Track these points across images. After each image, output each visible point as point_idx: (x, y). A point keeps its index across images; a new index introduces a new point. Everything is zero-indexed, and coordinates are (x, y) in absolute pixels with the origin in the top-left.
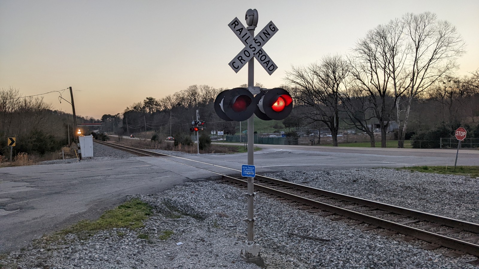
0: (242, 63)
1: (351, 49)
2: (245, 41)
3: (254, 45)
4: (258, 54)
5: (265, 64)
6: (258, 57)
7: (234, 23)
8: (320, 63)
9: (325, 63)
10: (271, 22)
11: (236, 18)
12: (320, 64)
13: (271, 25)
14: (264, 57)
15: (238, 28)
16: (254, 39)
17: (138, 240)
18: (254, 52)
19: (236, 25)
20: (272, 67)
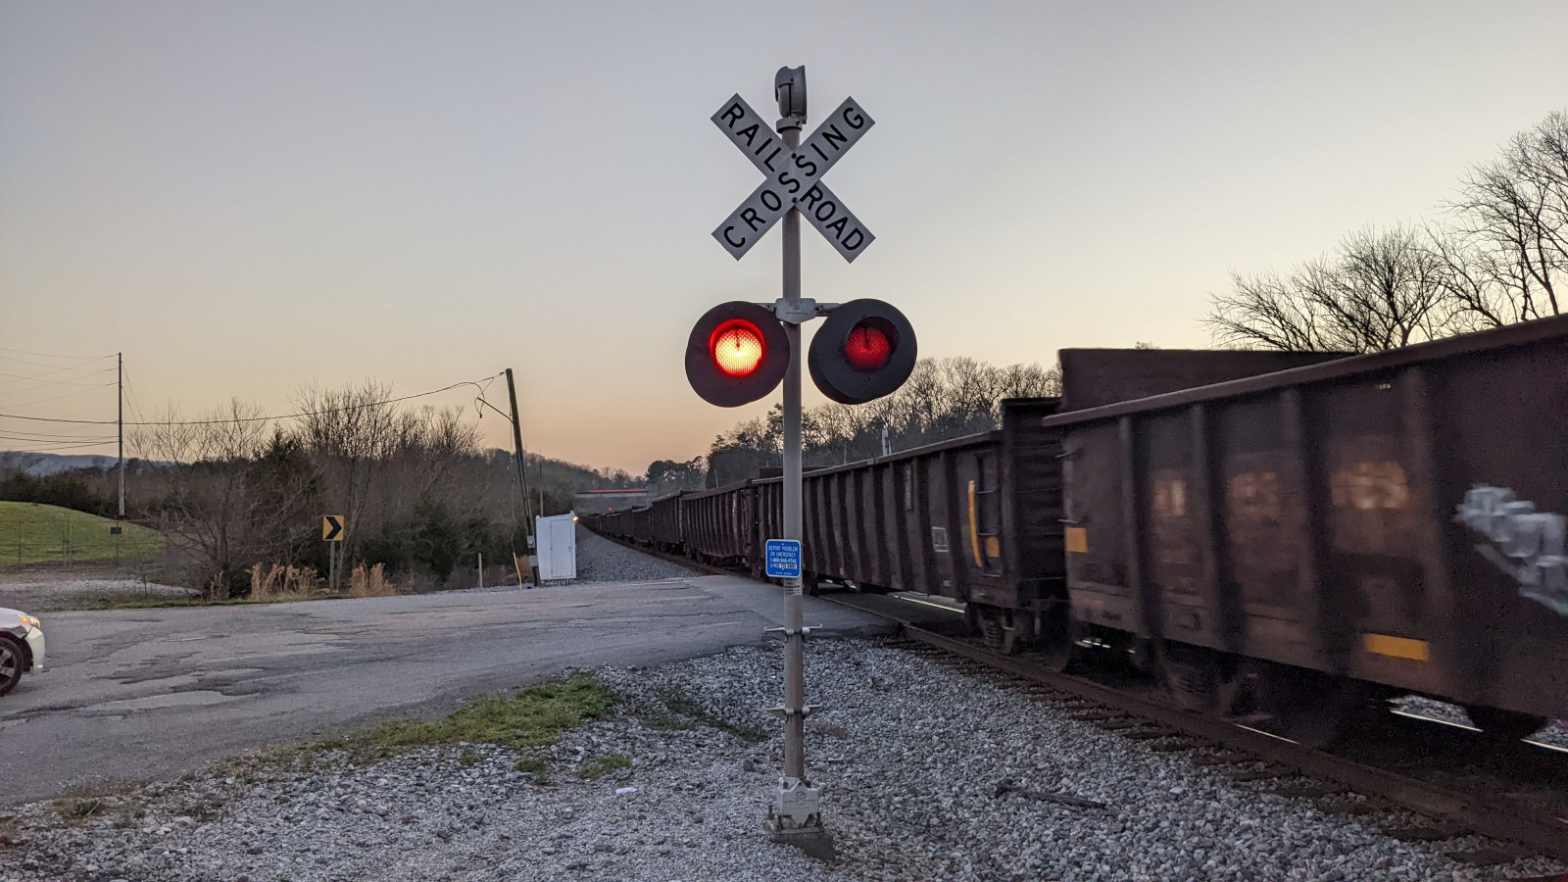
0: (756, 229)
1: (1447, 204)
2: (766, 162)
3: (794, 172)
4: (809, 199)
5: (833, 228)
6: (810, 208)
7: (730, 111)
8: (1335, 259)
9: (1354, 259)
10: (850, 100)
11: (737, 96)
12: (1333, 262)
13: (851, 109)
14: (829, 208)
15: (741, 124)
16: (794, 156)
17: (509, 775)
18: (793, 195)
19: (735, 117)
20: (857, 237)
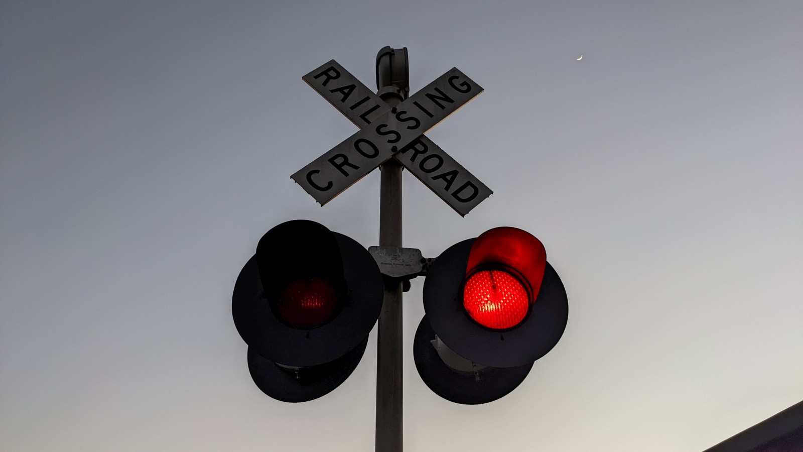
0: (346, 174)
2: (362, 116)
3: (393, 124)
5: (441, 179)
7: (326, 73)
11: (331, 61)
13: (457, 77)
15: (336, 84)
16: (394, 111)
18: (393, 145)
19: (331, 78)
20: (470, 191)
